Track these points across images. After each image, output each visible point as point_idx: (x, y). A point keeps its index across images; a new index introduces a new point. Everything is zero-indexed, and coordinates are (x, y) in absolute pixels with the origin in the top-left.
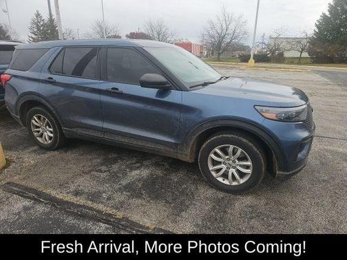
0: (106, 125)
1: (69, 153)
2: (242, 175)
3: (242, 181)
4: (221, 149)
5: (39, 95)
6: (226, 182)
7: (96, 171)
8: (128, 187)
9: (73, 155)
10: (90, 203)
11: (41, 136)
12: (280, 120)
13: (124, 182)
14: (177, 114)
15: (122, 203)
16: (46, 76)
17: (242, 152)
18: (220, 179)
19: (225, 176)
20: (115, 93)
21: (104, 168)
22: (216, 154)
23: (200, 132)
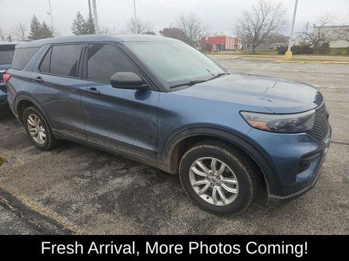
0: (88, 128)
1: (60, 155)
2: (228, 195)
3: (228, 202)
4: (204, 162)
5: (30, 95)
6: (210, 201)
7: (79, 176)
8: (102, 199)
9: (64, 157)
11: (37, 136)
12: (273, 130)
16: (35, 75)
17: (226, 168)
18: (204, 197)
19: (209, 192)
20: (93, 94)
21: (87, 173)
22: (198, 167)
23: (178, 141)
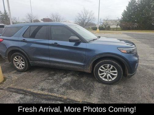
0: (51, 59)
2: (113, 76)
3: (113, 79)
4: (104, 66)
6: (106, 80)
7: (48, 80)
8: (64, 85)
10: (50, 93)
11: (18, 66)
12: (128, 53)
13: (62, 83)
14: (84, 53)
15: (64, 92)
17: (113, 67)
18: (104, 79)
19: (106, 77)
20: (56, 45)
21: (50, 78)
22: (102, 68)
23: (95, 60)
